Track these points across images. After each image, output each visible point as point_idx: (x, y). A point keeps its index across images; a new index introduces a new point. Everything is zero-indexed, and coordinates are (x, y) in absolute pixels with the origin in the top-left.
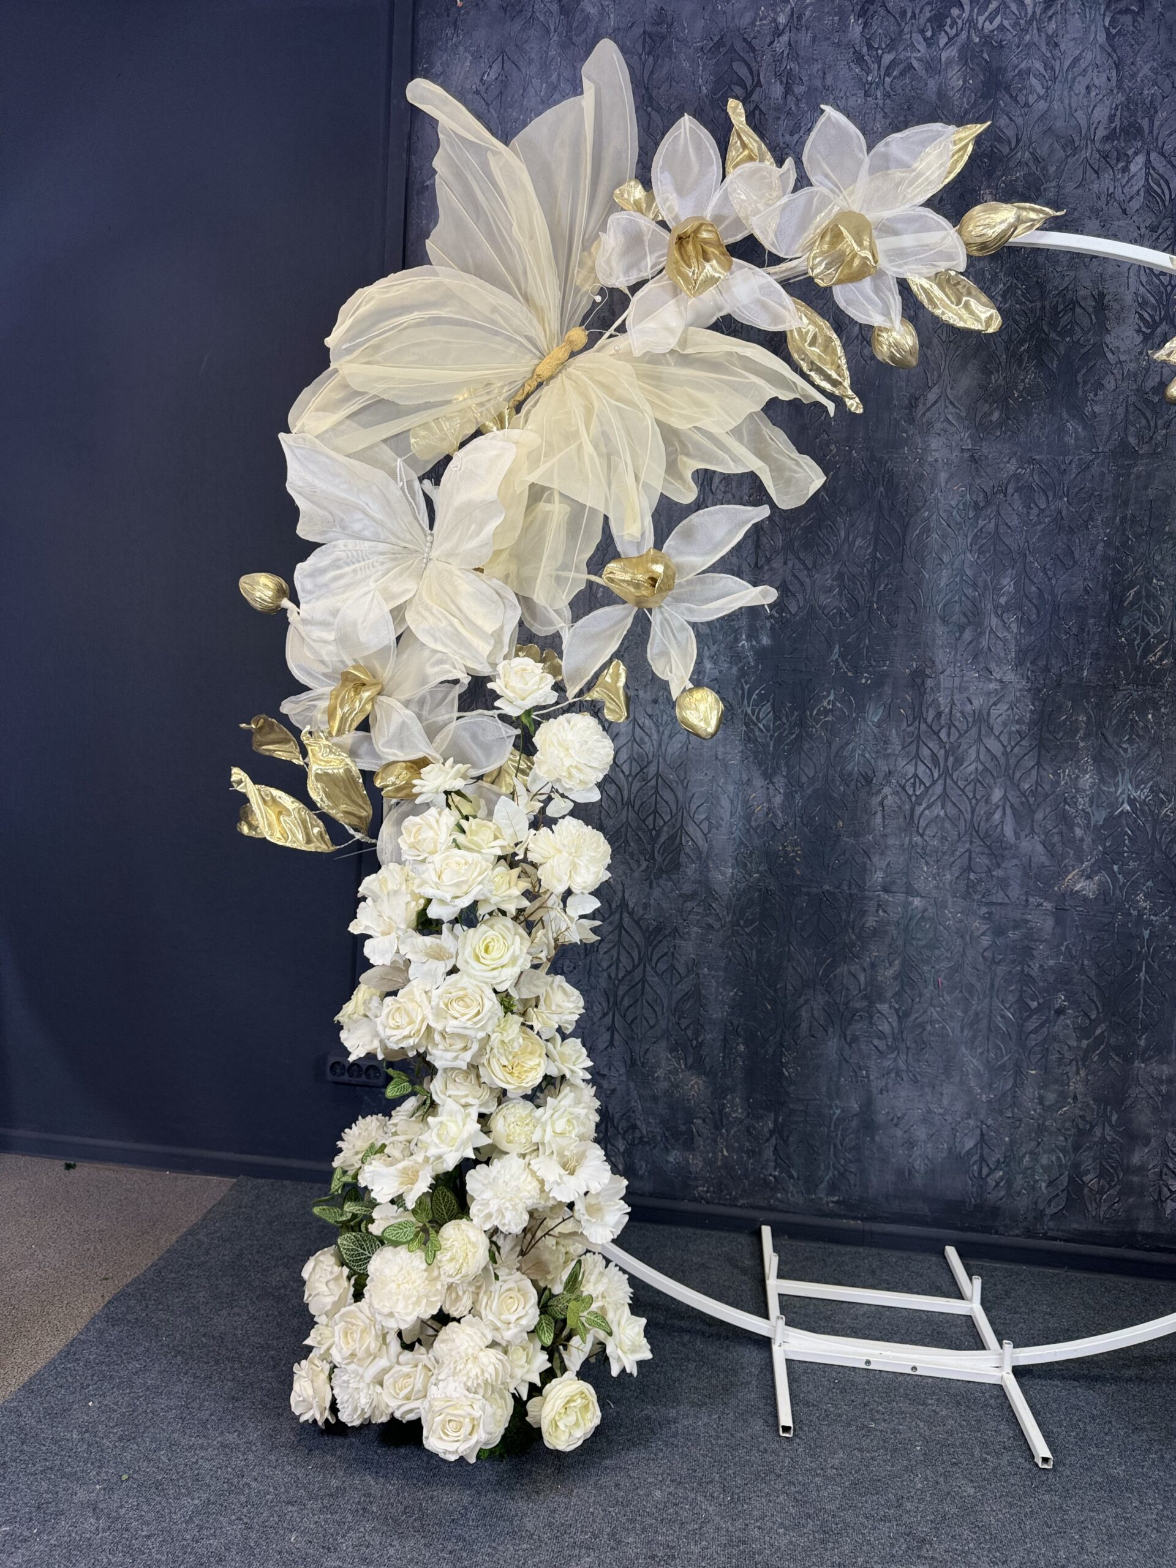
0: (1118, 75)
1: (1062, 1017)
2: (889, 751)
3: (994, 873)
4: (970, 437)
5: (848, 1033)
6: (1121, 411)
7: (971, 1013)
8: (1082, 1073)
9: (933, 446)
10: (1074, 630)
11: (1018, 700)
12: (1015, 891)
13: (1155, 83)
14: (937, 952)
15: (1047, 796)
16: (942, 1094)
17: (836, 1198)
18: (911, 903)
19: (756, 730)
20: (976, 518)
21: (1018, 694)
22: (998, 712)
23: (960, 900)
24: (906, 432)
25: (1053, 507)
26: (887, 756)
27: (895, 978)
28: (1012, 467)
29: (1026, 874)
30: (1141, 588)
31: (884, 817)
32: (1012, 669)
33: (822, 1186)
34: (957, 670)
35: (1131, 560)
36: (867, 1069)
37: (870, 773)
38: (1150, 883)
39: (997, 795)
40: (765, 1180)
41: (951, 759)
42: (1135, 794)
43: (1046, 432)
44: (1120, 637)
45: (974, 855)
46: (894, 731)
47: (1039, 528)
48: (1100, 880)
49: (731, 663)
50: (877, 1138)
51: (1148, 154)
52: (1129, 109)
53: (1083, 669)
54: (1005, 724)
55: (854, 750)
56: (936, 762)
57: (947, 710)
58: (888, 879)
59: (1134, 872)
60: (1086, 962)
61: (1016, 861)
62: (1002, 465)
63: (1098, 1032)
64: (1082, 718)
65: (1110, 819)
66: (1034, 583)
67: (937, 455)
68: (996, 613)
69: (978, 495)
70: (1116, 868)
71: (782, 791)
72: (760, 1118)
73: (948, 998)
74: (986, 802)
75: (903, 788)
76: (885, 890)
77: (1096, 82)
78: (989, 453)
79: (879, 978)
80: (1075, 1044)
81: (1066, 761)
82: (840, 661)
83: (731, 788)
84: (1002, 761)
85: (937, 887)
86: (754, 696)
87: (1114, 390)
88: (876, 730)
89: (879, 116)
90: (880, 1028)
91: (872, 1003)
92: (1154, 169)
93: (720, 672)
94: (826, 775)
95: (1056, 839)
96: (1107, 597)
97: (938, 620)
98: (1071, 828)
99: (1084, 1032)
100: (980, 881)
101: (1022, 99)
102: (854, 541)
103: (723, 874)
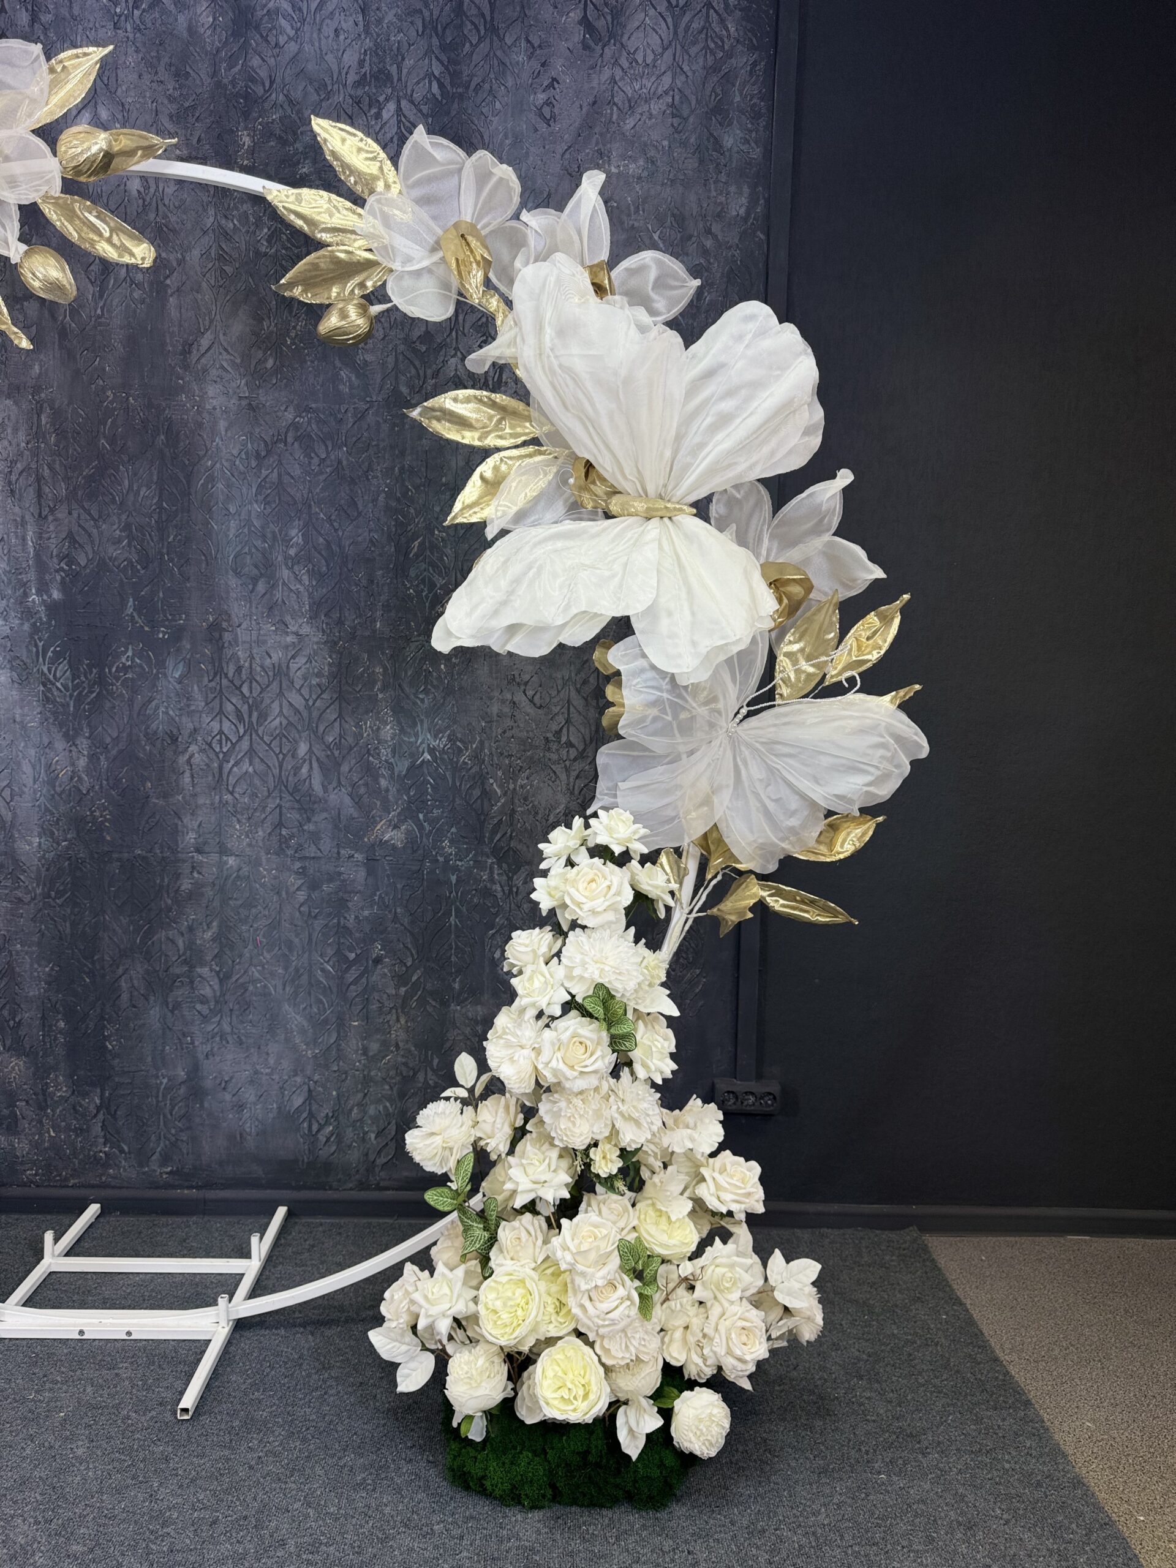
0: (364, 20)
1: (380, 966)
2: (193, 708)
3: (306, 827)
4: (247, 384)
5: (170, 1000)
6: (391, 360)
7: (291, 969)
8: (403, 1021)
9: (211, 393)
10: (364, 582)
11: (315, 653)
12: (327, 844)
13: (400, 30)
14: (254, 910)
15: (351, 749)
16: (268, 1054)
17: (169, 1169)
18: (226, 863)
19: (54, 690)
20: (259, 467)
21: (315, 647)
22: (296, 666)
23: (274, 857)
24: (182, 379)
25: (333, 457)
26: (190, 714)
27: (214, 940)
28: (289, 416)
29: (336, 827)
30: (424, 539)
31: (192, 776)
32: (308, 622)
33: (154, 1158)
34: (254, 623)
35: (412, 511)
36: (191, 1035)
37: (175, 731)
38: (453, 830)
39: (303, 749)
40: (95, 1156)
41: (255, 714)
42: (434, 743)
43: (320, 380)
44: (409, 589)
45: (284, 810)
46: (196, 687)
47: (322, 478)
48: (406, 829)
49: (22, 619)
50: (206, 1105)
51: (399, 101)
52: (377, 55)
53: (375, 621)
54: (305, 678)
55: (157, 708)
56: (240, 718)
57: (247, 664)
58: (201, 840)
59: (438, 819)
60: (399, 910)
61: (325, 815)
62: (280, 414)
63: (414, 978)
64: (379, 670)
65: (412, 768)
66: (321, 535)
67: (215, 402)
68: (286, 565)
69: (259, 445)
70: (421, 816)
71: (86, 753)
72: (85, 1095)
73: (268, 956)
74: (293, 756)
75: (210, 745)
76: (199, 851)
77: (344, 25)
78: (267, 401)
79: (198, 942)
80: (394, 992)
81: (367, 712)
82: (135, 614)
83: (32, 752)
84: (305, 714)
85: (250, 845)
86: (50, 654)
87: (383, 339)
88: (178, 687)
89: (131, 50)
90: (202, 992)
91: (192, 968)
92: (405, 117)
93: (11, 629)
94: (130, 734)
95: (362, 790)
96: (393, 549)
97: (231, 572)
98: (376, 778)
99: (401, 979)
100: (292, 837)
101: (272, 40)
102: (138, 491)
103: (30, 844)
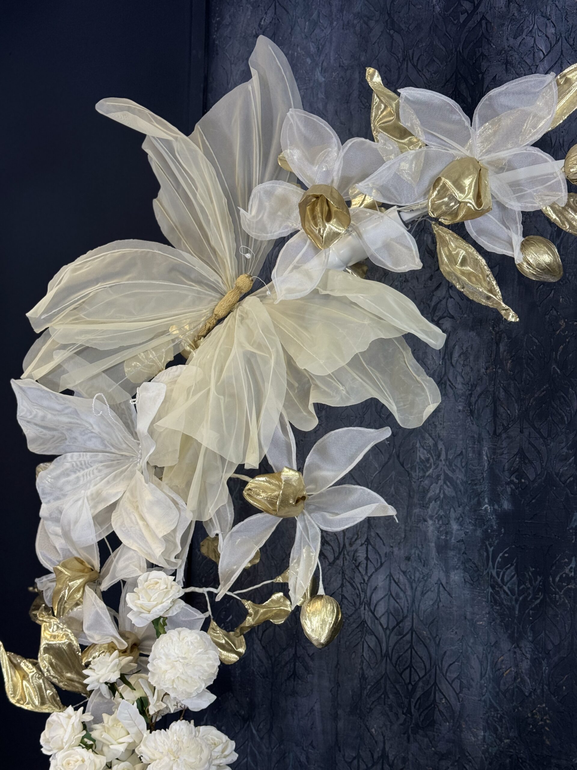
19: (502, 593)
71: (528, 656)
86: (499, 559)
93: (466, 533)
103: (476, 736)
